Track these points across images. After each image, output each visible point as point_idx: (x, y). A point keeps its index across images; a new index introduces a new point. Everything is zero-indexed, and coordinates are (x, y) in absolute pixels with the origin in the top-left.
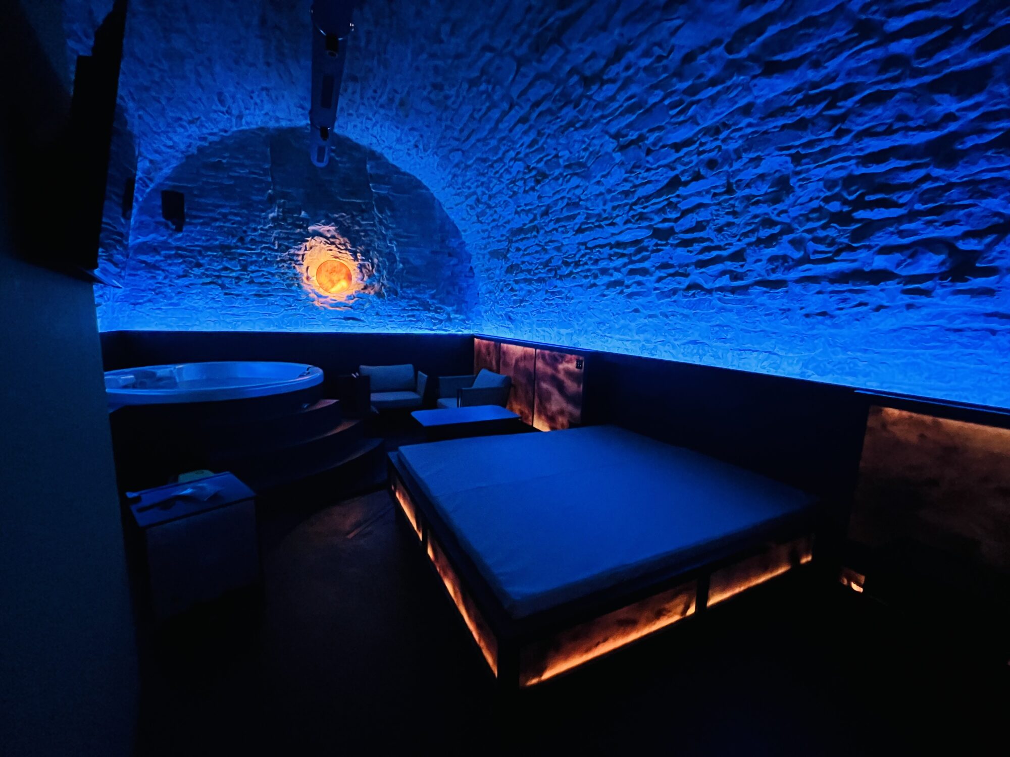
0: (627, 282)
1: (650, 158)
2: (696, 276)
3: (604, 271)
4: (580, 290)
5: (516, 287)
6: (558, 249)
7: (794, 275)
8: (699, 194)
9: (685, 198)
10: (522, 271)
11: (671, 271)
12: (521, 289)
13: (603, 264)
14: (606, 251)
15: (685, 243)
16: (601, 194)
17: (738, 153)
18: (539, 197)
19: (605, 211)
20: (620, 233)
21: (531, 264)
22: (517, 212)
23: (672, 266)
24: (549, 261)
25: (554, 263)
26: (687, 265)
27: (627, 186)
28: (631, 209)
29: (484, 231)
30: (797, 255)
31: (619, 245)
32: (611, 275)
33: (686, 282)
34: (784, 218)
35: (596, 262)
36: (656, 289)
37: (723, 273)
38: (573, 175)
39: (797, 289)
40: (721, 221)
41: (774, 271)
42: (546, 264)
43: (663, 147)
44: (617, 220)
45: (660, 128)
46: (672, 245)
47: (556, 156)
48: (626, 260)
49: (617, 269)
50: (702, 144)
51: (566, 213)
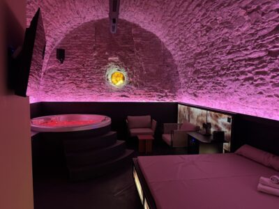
0: (255, 78)
3: (243, 73)
4: (230, 82)
5: (199, 80)
6: (218, 62)
10: (201, 73)
12: (201, 81)
13: (242, 69)
14: (244, 63)
16: (239, 35)
18: (209, 38)
19: (241, 43)
20: (251, 54)
21: (205, 69)
22: (198, 46)
24: (215, 67)
25: (217, 69)
27: (253, 31)
28: (255, 42)
29: (183, 55)
31: (250, 59)
32: (247, 75)
35: (238, 68)
38: (224, 27)
42: (212, 70)
43: (271, 11)
44: (249, 47)
47: (216, 19)
48: (254, 67)
49: (250, 72)
51: (222, 45)
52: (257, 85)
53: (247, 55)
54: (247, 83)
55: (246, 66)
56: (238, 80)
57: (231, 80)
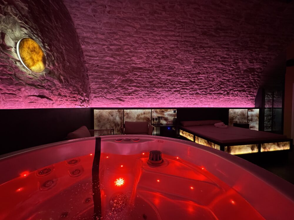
0: (181, 91)
1: (198, 67)
2: (198, 91)
4: (165, 92)
7: (213, 93)
8: (203, 77)
9: (200, 76)
11: (194, 90)
15: (198, 85)
17: (211, 73)
23: (194, 89)
25: (154, 83)
26: (197, 89)
30: (214, 90)
31: (180, 82)
33: (196, 92)
34: (213, 84)
36: (189, 93)
37: (203, 91)
39: (213, 95)
40: (205, 82)
41: (210, 92)
42: (150, 82)
43: (202, 66)
45: (204, 63)
46: (195, 85)
49: (179, 87)
50: (207, 69)
52: (182, 94)
53: (180, 79)
54: (176, 93)
55: (177, 84)
56: (170, 91)
57: (165, 90)
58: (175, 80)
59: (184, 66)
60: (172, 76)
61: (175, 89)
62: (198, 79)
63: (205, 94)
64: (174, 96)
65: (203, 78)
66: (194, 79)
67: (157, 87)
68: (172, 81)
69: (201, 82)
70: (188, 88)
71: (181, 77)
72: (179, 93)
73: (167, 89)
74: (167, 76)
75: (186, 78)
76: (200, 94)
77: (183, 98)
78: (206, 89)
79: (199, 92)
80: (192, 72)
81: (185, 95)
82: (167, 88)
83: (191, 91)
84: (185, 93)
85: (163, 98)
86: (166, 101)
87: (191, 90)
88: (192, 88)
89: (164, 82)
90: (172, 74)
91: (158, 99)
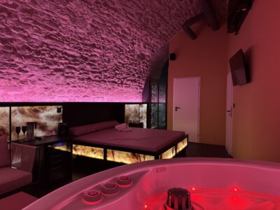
1: (95, 35)
7: (107, 80)
8: (98, 52)
9: (94, 51)
11: (85, 72)
15: (90, 65)
26: (89, 71)
33: (88, 76)
34: (108, 67)
36: (78, 76)
37: (96, 76)
39: (108, 83)
40: (99, 62)
41: (105, 78)
43: (100, 36)
45: (103, 31)
46: (86, 63)
57: (37, 66)
58: (57, 48)
59: (75, 27)
60: (54, 39)
61: (56, 67)
62: (92, 55)
63: (98, 81)
64: (53, 80)
65: (98, 55)
66: (86, 54)
67: (19, 56)
68: (52, 49)
69: (94, 61)
70: (76, 67)
71: (69, 45)
72: (63, 75)
73: (41, 64)
74: (45, 37)
75: (76, 50)
76: (93, 81)
77: (68, 84)
78: (100, 73)
79: (92, 77)
80: (86, 42)
81: (72, 80)
82: (42, 62)
83: (80, 74)
84: (72, 75)
85: (33, 82)
86: (38, 87)
87: (81, 71)
88: (83, 69)
89: (37, 47)
90: (53, 35)
91: (22, 82)
